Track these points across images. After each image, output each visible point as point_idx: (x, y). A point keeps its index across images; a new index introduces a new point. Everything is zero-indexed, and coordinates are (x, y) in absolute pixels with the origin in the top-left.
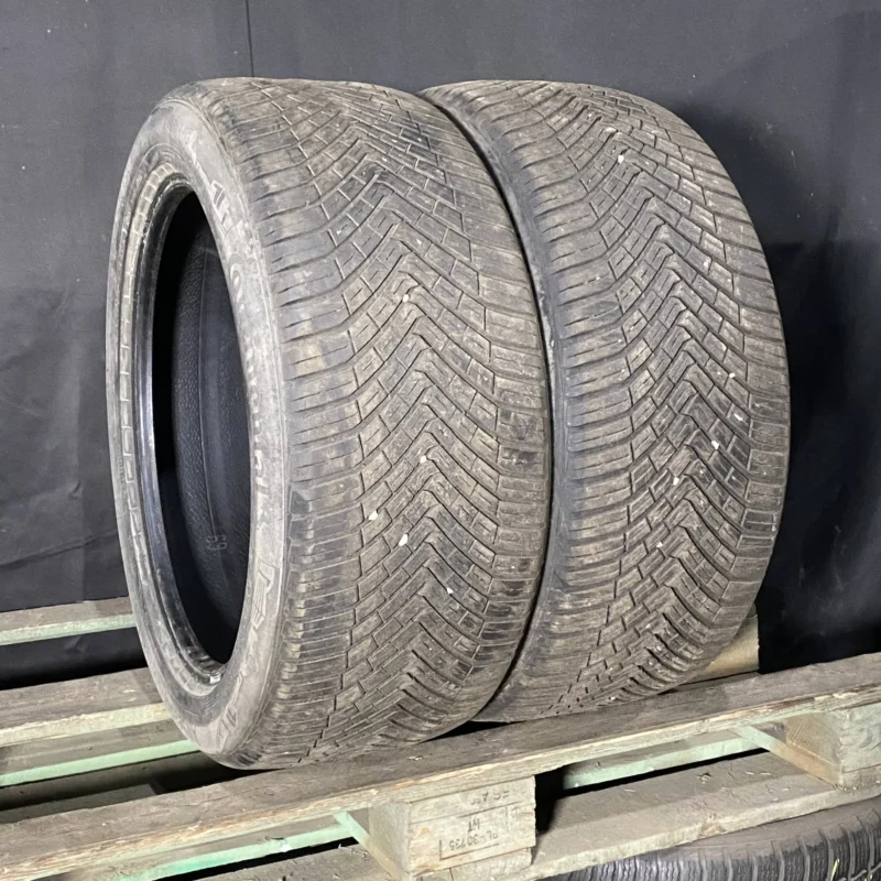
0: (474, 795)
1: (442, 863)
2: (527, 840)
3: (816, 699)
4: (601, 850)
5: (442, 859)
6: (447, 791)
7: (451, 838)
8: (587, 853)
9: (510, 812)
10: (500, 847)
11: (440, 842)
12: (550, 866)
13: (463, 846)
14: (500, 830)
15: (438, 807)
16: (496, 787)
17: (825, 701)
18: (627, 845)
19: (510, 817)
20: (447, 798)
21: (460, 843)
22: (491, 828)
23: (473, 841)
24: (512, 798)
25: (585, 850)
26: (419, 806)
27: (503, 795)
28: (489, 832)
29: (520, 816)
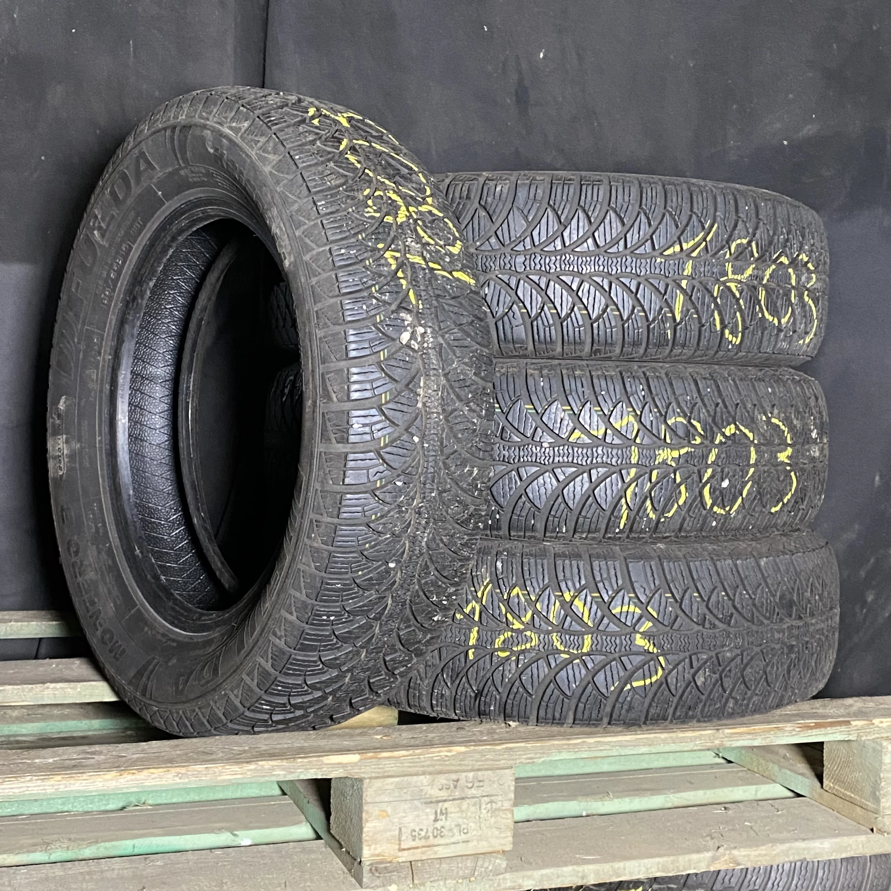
0: (442, 780)
1: (400, 854)
2: (503, 842)
3: (853, 723)
4: (591, 867)
5: (401, 850)
6: (412, 770)
7: (412, 826)
8: (575, 867)
9: (483, 806)
10: (471, 845)
11: (400, 829)
12: (529, 877)
13: (427, 838)
14: (472, 825)
15: (400, 787)
16: (471, 775)
17: (862, 727)
18: (621, 864)
19: (484, 811)
20: (409, 778)
21: (423, 833)
22: (460, 821)
23: (439, 833)
24: (487, 789)
25: (572, 865)
26: (378, 783)
27: (476, 784)
28: (458, 825)
29: (494, 812)
